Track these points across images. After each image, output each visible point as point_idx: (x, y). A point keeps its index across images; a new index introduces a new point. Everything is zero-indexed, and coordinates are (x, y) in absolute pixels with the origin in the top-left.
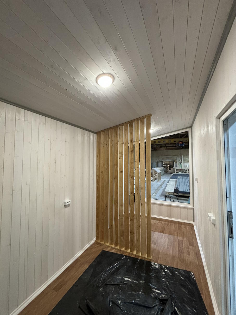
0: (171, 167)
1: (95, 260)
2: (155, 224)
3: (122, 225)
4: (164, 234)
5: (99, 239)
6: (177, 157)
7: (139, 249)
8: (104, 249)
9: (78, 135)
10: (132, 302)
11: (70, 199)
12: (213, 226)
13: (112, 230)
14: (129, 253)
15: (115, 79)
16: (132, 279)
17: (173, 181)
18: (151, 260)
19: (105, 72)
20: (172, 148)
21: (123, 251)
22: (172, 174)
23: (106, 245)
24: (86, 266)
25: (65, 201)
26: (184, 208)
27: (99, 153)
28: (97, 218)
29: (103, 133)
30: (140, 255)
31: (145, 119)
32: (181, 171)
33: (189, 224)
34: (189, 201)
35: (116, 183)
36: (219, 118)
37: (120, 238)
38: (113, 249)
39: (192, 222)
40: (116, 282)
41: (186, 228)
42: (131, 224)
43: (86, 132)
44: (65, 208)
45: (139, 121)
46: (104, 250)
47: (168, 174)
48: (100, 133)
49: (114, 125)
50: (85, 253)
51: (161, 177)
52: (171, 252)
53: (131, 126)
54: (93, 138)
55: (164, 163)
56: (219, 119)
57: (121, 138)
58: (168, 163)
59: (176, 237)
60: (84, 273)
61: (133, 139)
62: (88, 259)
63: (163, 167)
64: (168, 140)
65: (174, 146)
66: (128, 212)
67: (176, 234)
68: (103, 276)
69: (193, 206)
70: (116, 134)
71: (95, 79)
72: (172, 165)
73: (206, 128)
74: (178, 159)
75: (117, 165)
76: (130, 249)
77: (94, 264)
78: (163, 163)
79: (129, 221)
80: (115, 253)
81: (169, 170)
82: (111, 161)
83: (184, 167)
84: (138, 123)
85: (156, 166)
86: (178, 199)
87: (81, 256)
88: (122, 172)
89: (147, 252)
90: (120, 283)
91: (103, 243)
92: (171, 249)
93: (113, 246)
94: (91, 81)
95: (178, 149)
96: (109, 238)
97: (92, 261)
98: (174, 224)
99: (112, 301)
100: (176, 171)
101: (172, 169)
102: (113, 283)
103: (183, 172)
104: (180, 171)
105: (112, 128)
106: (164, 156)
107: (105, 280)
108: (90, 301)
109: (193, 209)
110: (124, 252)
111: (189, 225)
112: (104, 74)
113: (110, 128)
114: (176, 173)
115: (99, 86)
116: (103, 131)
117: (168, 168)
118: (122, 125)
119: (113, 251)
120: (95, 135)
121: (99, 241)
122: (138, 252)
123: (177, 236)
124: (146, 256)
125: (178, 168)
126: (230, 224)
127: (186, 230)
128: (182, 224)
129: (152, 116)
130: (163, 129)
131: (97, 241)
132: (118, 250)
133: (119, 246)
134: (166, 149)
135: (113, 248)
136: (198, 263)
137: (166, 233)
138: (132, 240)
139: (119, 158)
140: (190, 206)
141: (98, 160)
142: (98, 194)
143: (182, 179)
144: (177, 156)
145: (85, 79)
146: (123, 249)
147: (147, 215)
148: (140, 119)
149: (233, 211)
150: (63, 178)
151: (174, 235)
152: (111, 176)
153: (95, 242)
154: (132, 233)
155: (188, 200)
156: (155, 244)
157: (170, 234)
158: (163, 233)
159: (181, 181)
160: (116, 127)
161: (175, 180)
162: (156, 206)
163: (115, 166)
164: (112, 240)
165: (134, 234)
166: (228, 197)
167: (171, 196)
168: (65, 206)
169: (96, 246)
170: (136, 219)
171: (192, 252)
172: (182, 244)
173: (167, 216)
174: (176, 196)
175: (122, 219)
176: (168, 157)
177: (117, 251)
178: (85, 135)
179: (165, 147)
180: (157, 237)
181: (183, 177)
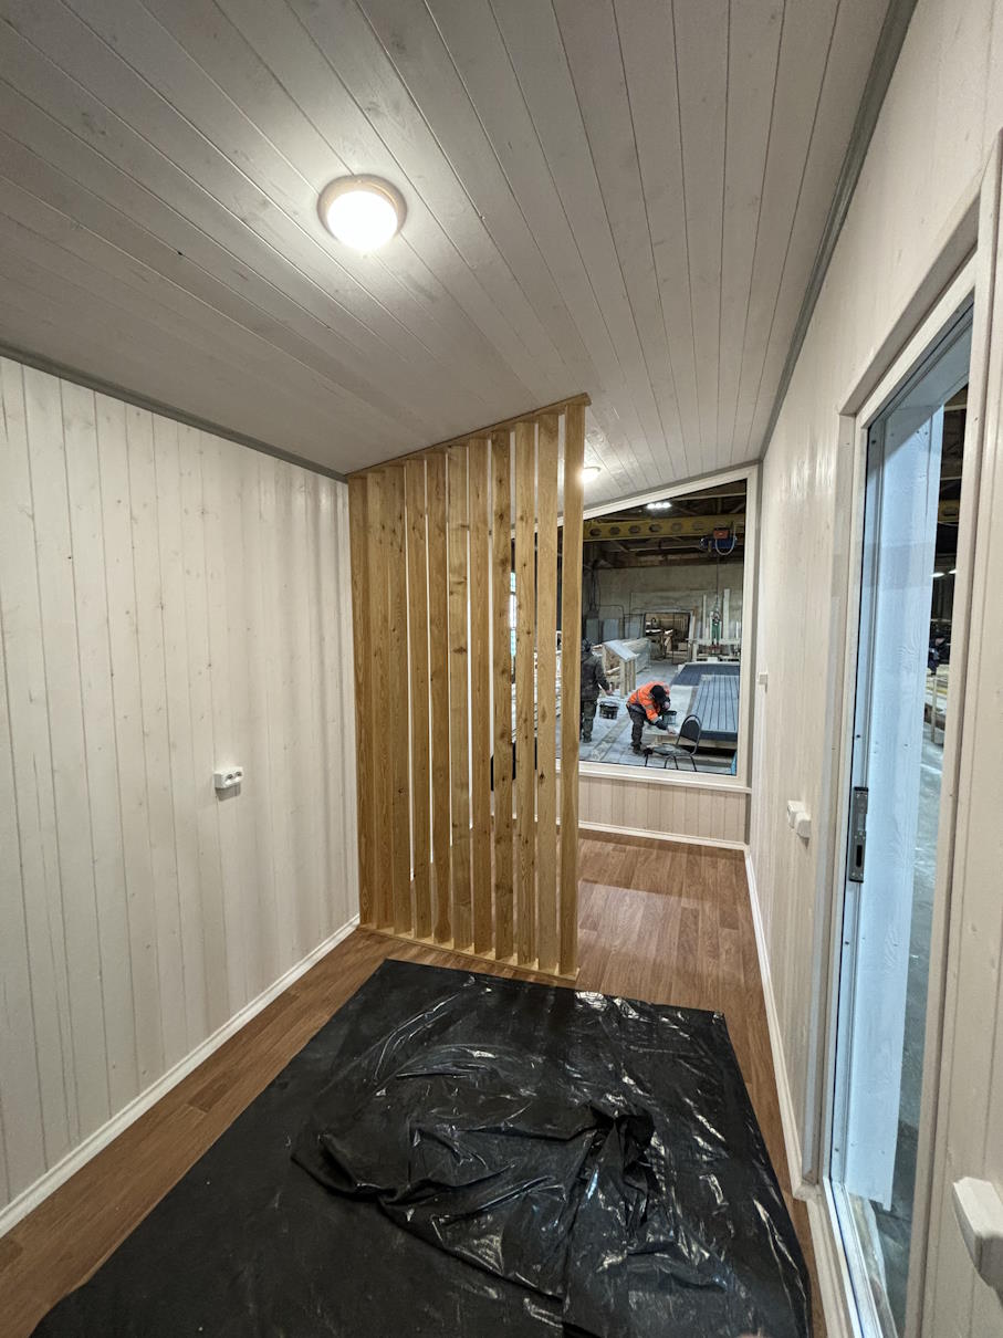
0: (680, 636)
1: (355, 996)
2: (598, 855)
3: (463, 863)
4: (629, 891)
5: (375, 919)
6: (705, 597)
7: (530, 947)
8: (392, 952)
9: (259, 482)
10: (497, 1125)
11: (239, 765)
12: (803, 846)
13: (423, 883)
14: (492, 965)
15: (409, 214)
16: (499, 1053)
17: (683, 693)
18: (574, 982)
19: (357, 168)
20: (686, 556)
21: (467, 957)
22: (681, 667)
23: (401, 940)
24: (323, 1018)
25: (217, 772)
26: (713, 792)
27: (362, 569)
28: (363, 840)
29: (378, 477)
30: (535, 967)
31: (562, 419)
32: (718, 652)
33: (730, 850)
34: (733, 767)
35: (438, 694)
36: (855, 415)
37: (458, 912)
38: (430, 953)
39: (738, 846)
40: (440, 1066)
41: (714, 865)
42: (500, 856)
43: (298, 471)
44: (221, 799)
45: (537, 426)
46: (390, 958)
47: (664, 665)
48: (364, 479)
49: (424, 443)
50: (318, 972)
51: (634, 679)
52: (651, 951)
53: (502, 449)
54: (332, 501)
55: (653, 620)
56: (851, 419)
57: (459, 503)
58: (666, 621)
59: (673, 899)
60: (312, 1040)
61: (509, 506)
62: (327, 994)
63: (646, 639)
64: (670, 524)
65: (695, 551)
66: (489, 813)
67: (676, 890)
68: (388, 1046)
69: (749, 784)
70: (435, 482)
71: (315, 207)
72: (683, 629)
73: (807, 462)
74: (707, 605)
75: (441, 620)
76: (494, 950)
77: (351, 1007)
78: (649, 623)
79: (493, 845)
80: (439, 965)
81: (669, 651)
82: (414, 606)
83: (730, 637)
84: (529, 435)
85: (616, 633)
86: (694, 762)
87: (302, 983)
88: (463, 650)
89: (558, 957)
90: (455, 1068)
91: (389, 931)
92: (655, 939)
93: (429, 941)
94: (296, 213)
95: (711, 560)
96: (414, 914)
97: (346, 998)
98: (670, 854)
99: (420, 1130)
100: (700, 652)
101: (681, 646)
102: (425, 1071)
103: (725, 657)
104: (711, 655)
105: (415, 456)
106: (653, 594)
107: (393, 1062)
108: (335, 1135)
109: (748, 796)
110: (471, 960)
111: (729, 854)
112: (352, 177)
113: (408, 456)
114: (696, 663)
115: (334, 242)
116: (377, 468)
117: (667, 642)
118: (460, 441)
119: (427, 961)
120: (343, 489)
121: (372, 926)
122: (526, 957)
123: (680, 895)
124: (556, 972)
125: (707, 641)
126: (855, 832)
127: (712, 873)
128: (701, 855)
129: (590, 404)
130: (640, 466)
131: (364, 926)
132: (451, 954)
133: (453, 940)
134: (661, 561)
135: (431, 950)
136: (745, 982)
137: (637, 889)
138: (505, 917)
139: (451, 593)
140: (736, 784)
141: (358, 602)
142: (363, 744)
143: (717, 687)
144: (702, 592)
145: (265, 203)
146: (470, 951)
147: (563, 821)
148: (540, 418)
149: (870, 786)
150: (200, 673)
151: (669, 893)
152: (416, 669)
153: (358, 929)
154: (504, 888)
155: (729, 765)
156: (594, 927)
157: (654, 889)
158: (628, 888)
159: (711, 694)
160: (436, 452)
161: (690, 688)
162: (606, 787)
163: (434, 628)
164: (424, 918)
165: (511, 891)
166: (858, 736)
167: (670, 749)
168: (221, 793)
169: (360, 946)
170: (520, 835)
171: (727, 947)
172: (696, 924)
173: (648, 827)
174: (690, 749)
175: (463, 840)
176: (668, 598)
177: (446, 961)
178: (291, 485)
179: (659, 554)
180: (601, 903)
181: (722, 676)
